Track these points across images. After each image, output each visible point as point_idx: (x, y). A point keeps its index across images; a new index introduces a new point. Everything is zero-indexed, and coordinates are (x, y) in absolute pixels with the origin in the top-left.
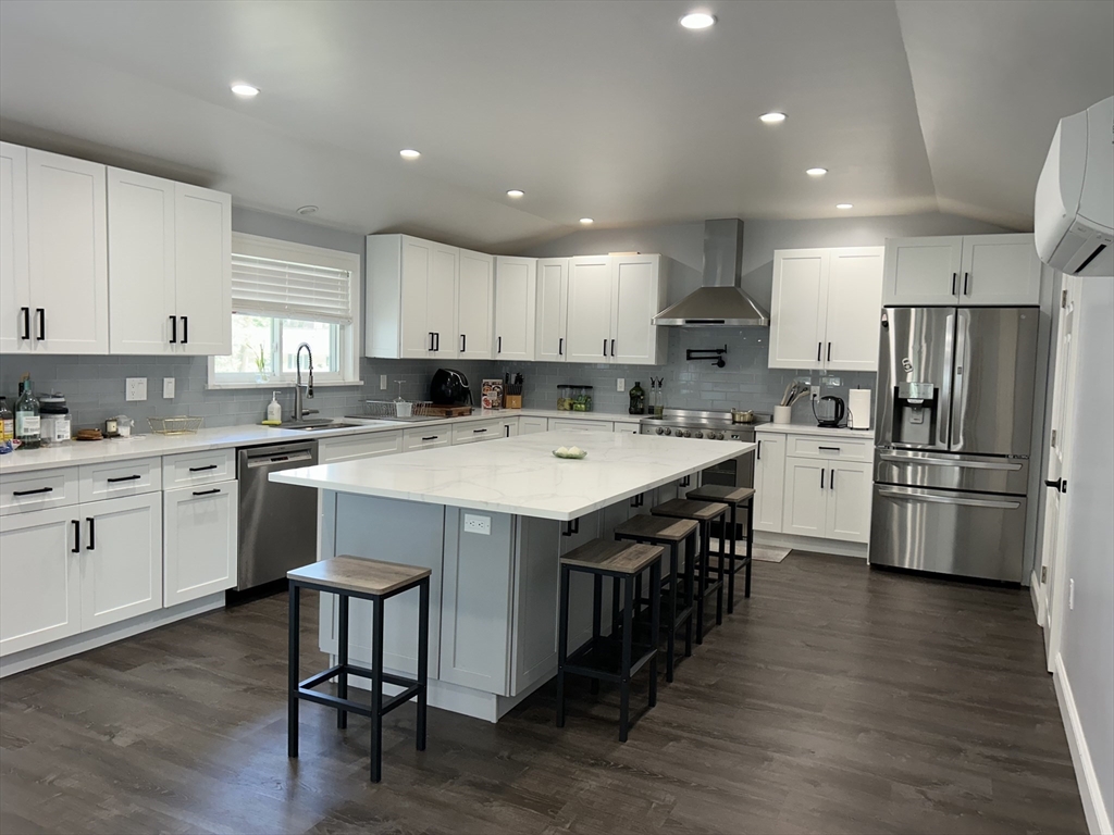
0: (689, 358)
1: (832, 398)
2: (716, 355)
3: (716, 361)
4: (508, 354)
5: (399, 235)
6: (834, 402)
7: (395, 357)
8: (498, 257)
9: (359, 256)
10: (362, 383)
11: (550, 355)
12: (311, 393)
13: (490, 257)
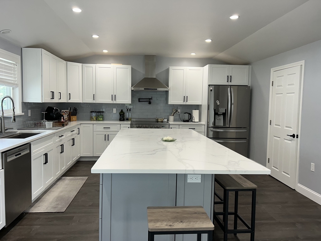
0: (139, 101)
1: (187, 113)
2: (148, 100)
3: (148, 102)
4: (73, 100)
5: (41, 49)
6: (188, 114)
7: (40, 102)
8: (68, 62)
9: (20, 56)
10: (23, 114)
11: (90, 100)
12: (14, 120)
13: (65, 62)
